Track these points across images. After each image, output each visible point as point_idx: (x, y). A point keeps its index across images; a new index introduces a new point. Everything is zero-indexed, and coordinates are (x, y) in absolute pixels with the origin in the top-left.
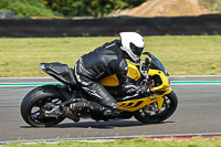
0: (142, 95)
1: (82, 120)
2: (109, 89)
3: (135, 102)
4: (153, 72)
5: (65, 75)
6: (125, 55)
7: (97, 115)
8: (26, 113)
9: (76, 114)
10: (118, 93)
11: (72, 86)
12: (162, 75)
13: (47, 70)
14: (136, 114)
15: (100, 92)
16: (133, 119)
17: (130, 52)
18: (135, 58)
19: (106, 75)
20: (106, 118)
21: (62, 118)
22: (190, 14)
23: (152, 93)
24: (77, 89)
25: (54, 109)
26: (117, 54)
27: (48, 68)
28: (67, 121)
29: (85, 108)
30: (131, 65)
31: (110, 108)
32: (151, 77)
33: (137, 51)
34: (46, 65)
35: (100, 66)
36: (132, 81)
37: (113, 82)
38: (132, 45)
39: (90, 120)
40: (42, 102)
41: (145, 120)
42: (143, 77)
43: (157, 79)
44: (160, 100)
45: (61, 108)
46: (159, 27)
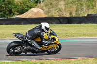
0: (49, 45)
1: (28, 53)
2: (37, 42)
3: (47, 47)
4: (53, 36)
5: (22, 37)
6: (43, 30)
7: (33, 51)
8: (8, 51)
9: (26, 51)
10: (40, 44)
11: (25, 41)
12: (56, 38)
13: (15, 36)
14: (47, 51)
15: (34, 44)
16: (46, 53)
17: (45, 30)
18: (47, 31)
19: (36, 37)
20: (37, 52)
21: (21, 53)
22: (41, 17)
23: (52, 44)
24: (26, 43)
25: (18, 49)
26: (40, 30)
27: (16, 35)
28: (23, 53)
29: (29, 49)
30: (45, 34)
31: (38, 49)
32: (52, 38)
33: (47, 29)
34: (15, 34)
35: (34, 35)
36: (45, 40)
37: (39, 40)
38: (45, 27)
39: (31, 53)
40: (14, 47)
41: (50, 53)
42: (49, 38)
43: (54, 39)
44: (55, 46)
45: (21, 49)
46: (30, 21)
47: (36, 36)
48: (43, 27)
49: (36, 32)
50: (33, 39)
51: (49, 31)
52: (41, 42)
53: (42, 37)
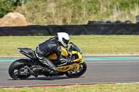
0: (68, 64)
1: (39, 76)
2: (52, 61)
3: (65, 67)
4: (74, 52)
5: (30, 54)
6: (60, 44)
7: (47, 74)
8: (11, 73)
9: (36, 73)
10: (56, 63)
11: (34, 59)
12: (79, 54)
13: (21, 51)
14: (66, 73)
15: (48, 63)
16: (65, 75)
17: (62, 42)
18: (65, 45)
19: (51, 54)
20: (51, 75)
21: (29, 75)
23: (74, 63)
24: (36, 61)
25: (25, 71)
26: (56, 43)
27: (22, 51)
28: (32, 77)
29: (41, 70)
30: (63, 49)
31: (53, 70)
32: (73, 55)
33: (66, 42)
34: (21, 49)
35: (48, 50)
36: (64, 57)
37: (54, 57)
38: (63, 39)
39: (43, 76)
40: (19, 67)
41: (70, 76)
42: (69, 55)
43: (76, 56)
44: (78, 66)
45: (28, 71)
47: (50, 52)
48: (60, 39)
49: (50, 46)
50: (46, 56)
51: (69, 45)
52: (57, 60)
53: (58, 54)
